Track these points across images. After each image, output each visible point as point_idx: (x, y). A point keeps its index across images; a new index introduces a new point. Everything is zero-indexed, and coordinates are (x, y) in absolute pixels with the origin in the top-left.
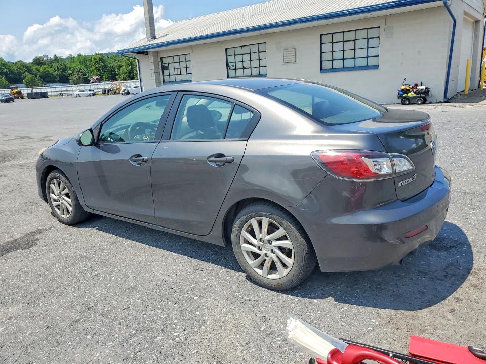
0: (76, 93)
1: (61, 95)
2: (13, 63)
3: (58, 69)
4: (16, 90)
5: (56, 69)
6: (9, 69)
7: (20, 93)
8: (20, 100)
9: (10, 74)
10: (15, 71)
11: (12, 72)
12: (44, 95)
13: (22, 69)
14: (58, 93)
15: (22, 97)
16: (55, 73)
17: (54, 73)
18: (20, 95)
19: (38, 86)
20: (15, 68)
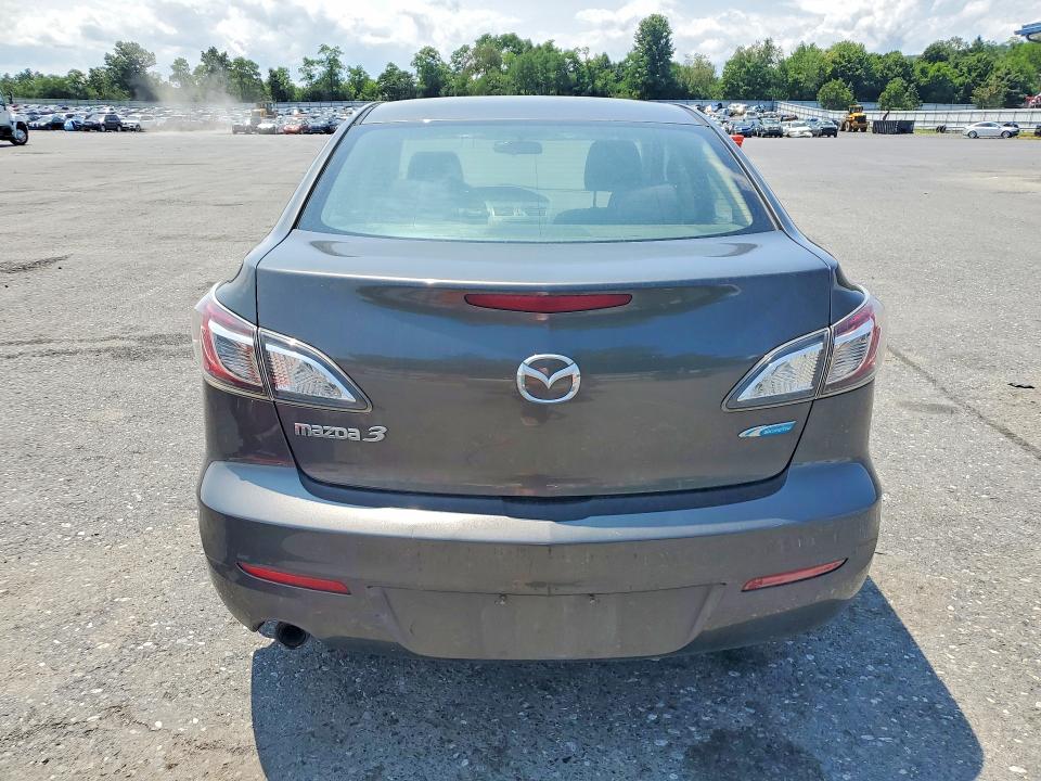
0: (972, 128)
1: (942, 130)
2: (879, 57)
3: (969, 71)
4: (857, 114)
5: (965, 69)
6: (867, 70)
7: (862, 120)
8: (859, 134)
9: (866, 80)
10: (878, 75)
11: (871, 76)
12: (905, 128)
13: (892, 71)
14: (937, 125)
15: (864, 130)
16: (957, 81)
17: (955, 81)
18: (860, 125)
19: (905, 108)
20: (880, 67)
